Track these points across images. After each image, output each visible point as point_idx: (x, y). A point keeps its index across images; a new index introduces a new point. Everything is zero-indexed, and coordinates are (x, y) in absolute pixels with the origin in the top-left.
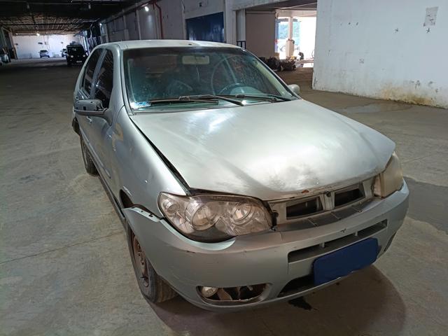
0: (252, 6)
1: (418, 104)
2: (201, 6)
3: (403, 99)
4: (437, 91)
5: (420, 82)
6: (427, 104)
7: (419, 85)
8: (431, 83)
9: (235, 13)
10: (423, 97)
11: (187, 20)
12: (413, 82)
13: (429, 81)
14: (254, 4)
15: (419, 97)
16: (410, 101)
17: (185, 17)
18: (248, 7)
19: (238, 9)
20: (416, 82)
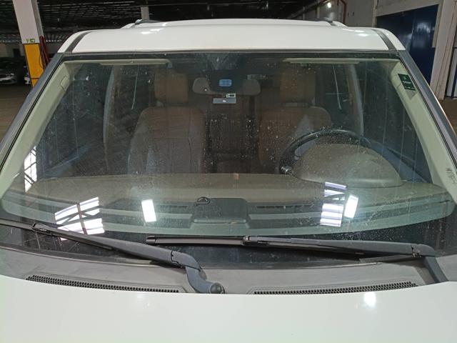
11: (378, 17)
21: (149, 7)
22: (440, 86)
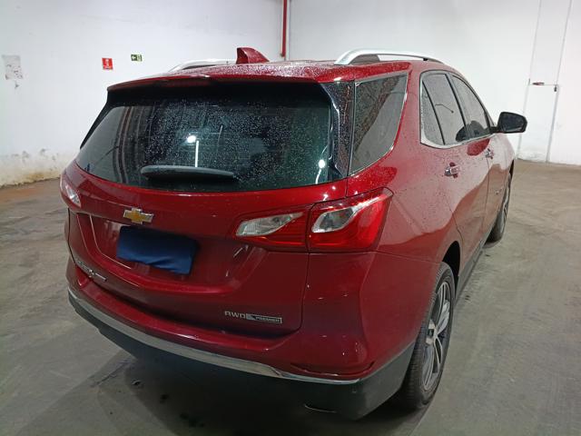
1: (35, 182)
3: (10, 181)
4: (54, 159)
5: (27, 151)
6: (47, 178)
7: (27, 156)
8: (43, 150)
10: (39, 170)
12: (17, 155)
13: (39, 150)
15: (33, 172)
16: (22, 182)
20: (20, 153)
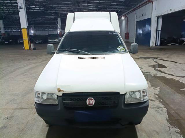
0: (164, 14)
2: (142, 15)
9: (157, 18)
11: (137, 22)
14: (165, 13)
17: (136, 20)
18: (162, 15)
19: (158, 16)
21: (61, 18)
22: (154, 42)
